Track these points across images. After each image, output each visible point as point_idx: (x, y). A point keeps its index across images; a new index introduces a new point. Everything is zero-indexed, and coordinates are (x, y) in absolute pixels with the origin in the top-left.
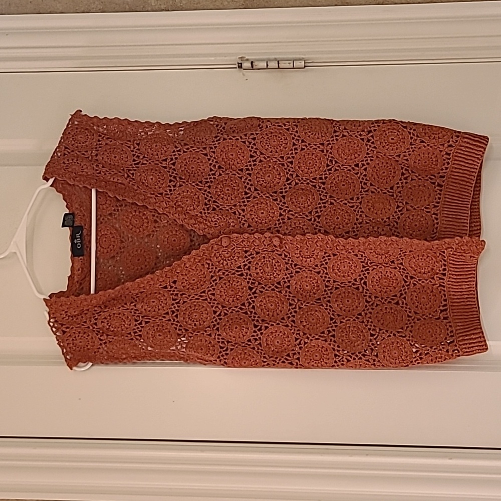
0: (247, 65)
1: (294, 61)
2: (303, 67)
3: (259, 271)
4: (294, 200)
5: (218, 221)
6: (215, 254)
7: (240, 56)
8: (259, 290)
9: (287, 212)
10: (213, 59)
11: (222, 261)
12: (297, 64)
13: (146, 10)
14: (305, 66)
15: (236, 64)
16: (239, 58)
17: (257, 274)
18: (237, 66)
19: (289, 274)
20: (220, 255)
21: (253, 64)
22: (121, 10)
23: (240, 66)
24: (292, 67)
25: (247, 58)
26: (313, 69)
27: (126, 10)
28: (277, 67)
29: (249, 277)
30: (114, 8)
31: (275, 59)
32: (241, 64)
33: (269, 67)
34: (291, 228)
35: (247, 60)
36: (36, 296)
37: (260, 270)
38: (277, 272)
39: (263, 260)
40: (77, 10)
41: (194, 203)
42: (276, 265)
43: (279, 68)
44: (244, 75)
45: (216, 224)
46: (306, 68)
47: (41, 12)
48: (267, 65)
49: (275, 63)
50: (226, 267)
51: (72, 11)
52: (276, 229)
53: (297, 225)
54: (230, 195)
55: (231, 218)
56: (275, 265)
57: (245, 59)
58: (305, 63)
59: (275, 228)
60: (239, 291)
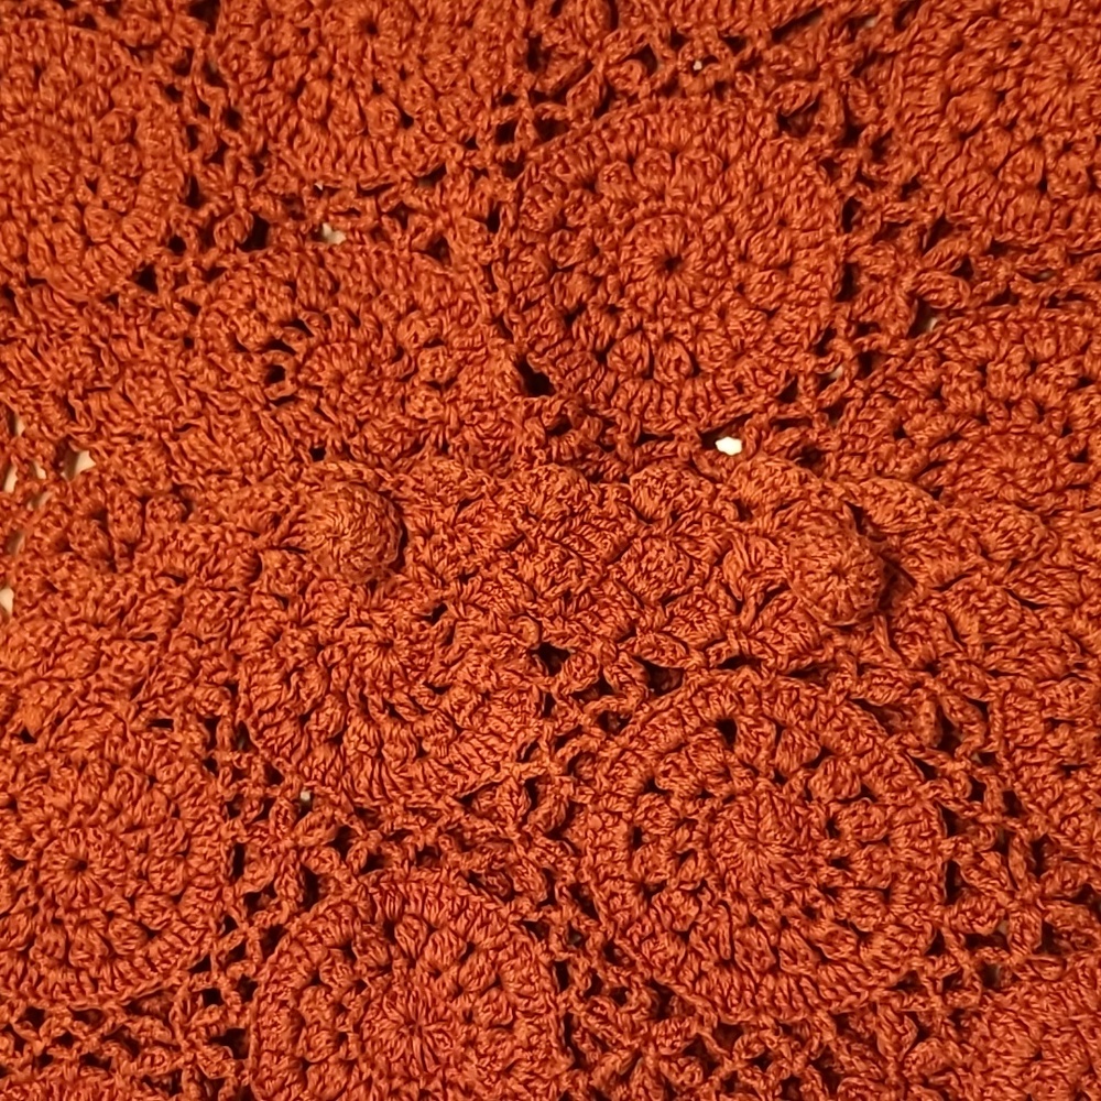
3: (665, 868)
4: (978, 103)
5: (299, 347)
6: (276, 635)
8: (658, 1076)
9: (907, 240)
11: (331, 709)
17: (646, 891)
19: (973, 942)
20: (316, 646)
29: (565, 914)
34: (939, 425)
37: (680, 858)
38: (848, 902)
39: (707, 761)
41: (93, 185)
42: (846, 826)
45: (275, 374)
50: (363, 775)
52: (793, 434)
53: (998, 388)
54: (390, 80)
55: (413, 306)
56: (832, 828)
59: (782, 424)
60: (471, 1043)
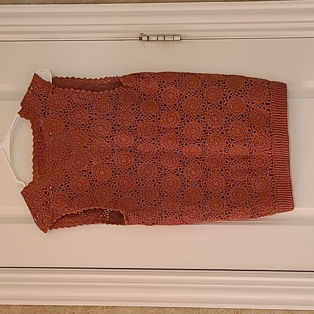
0: (145, 38)
1: (174, 37)
2: (179, 40)
7: (141, 33)
10: (123, 34)
12: (176, 38)
13: (82, 2)
14: (181, 39)
15: (138, 38)
16: (140, 34)
18: (138, 39)
21: (149, 38)
22: (66, 3)
23: (141, 39)
24: (172, 39)
25: (145, 34)
26: (186, 41)
27: (69, 3)
28: (163, 40)
30: (62, 1)
31: (162, 35)
32: (141, 38)
33: (158, 40)
35: (145, 35)
36: (16, 182)
40: (38, 2)
43: (164, 40)
44: (143, 44)
46: (182, 40)
47: (15, 3)
48: (157, 39)
49: (162, 38)
51: (35, 3)
57: (144, 34)
58: (180, 37)
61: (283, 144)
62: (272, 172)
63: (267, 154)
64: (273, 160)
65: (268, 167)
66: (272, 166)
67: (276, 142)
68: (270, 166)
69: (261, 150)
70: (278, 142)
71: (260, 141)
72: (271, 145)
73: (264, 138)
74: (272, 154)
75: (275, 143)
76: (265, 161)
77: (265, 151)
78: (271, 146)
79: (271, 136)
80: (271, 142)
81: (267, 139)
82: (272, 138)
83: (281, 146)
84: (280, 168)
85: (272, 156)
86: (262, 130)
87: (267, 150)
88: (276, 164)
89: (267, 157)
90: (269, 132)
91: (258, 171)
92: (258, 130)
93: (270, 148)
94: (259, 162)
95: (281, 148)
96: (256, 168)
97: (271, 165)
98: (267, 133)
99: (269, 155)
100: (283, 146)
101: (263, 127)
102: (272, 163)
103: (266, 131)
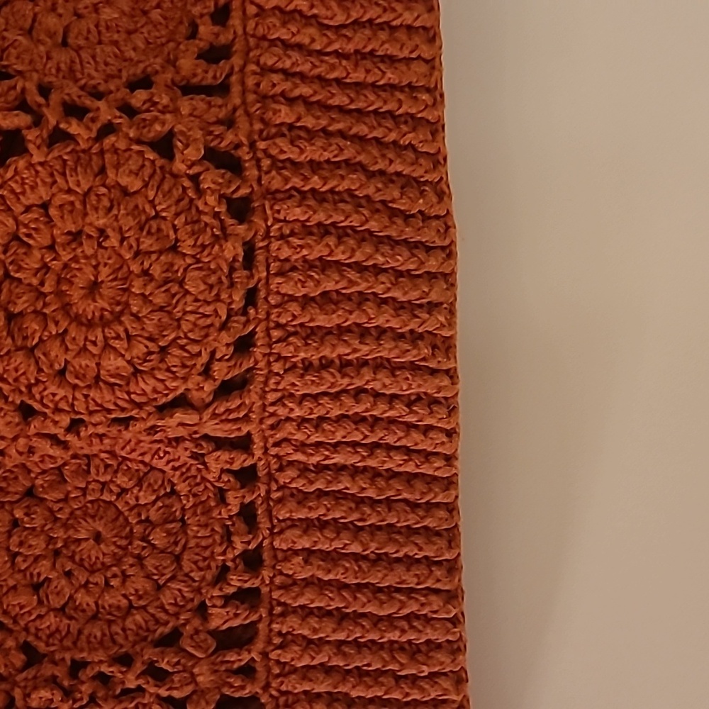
61: (384, 319)
62: (247, 671)
63: (183, 454)
64: (264, 523)
65: (202, 610)
66: (248, 597)
67: (306, 301)
68: (227, 600)
69: (103, 396)
70: (327, 300)
71: (83, 277)
72: (239, 328)
73: (147, 243)
74: (244, 444)
75: (292, 315)
76: (158, 538)
77: (164, 410)
78: (244, 345)
79: (240, 209)
80: (238, 298)
81: (187, 247)
82: (250, 248)
83: (365, 350)
84: (341, 618)
85: (247, 477)
86: (109, 129)
87: (182, 402)
88: (297, 569)
89: (182, 488)
90: (214, 157)
91: (77, 667)
92: (52, 119)
93: (221, 372)
94: (89, 550)
95: (365, 379)
96: (51, 620)
97: (235, 582)
98: (179, 166)
99: (217, 462)
100: (387, 350)
101: (133, 86)
102: (252, 561)
103: (165, 146)
